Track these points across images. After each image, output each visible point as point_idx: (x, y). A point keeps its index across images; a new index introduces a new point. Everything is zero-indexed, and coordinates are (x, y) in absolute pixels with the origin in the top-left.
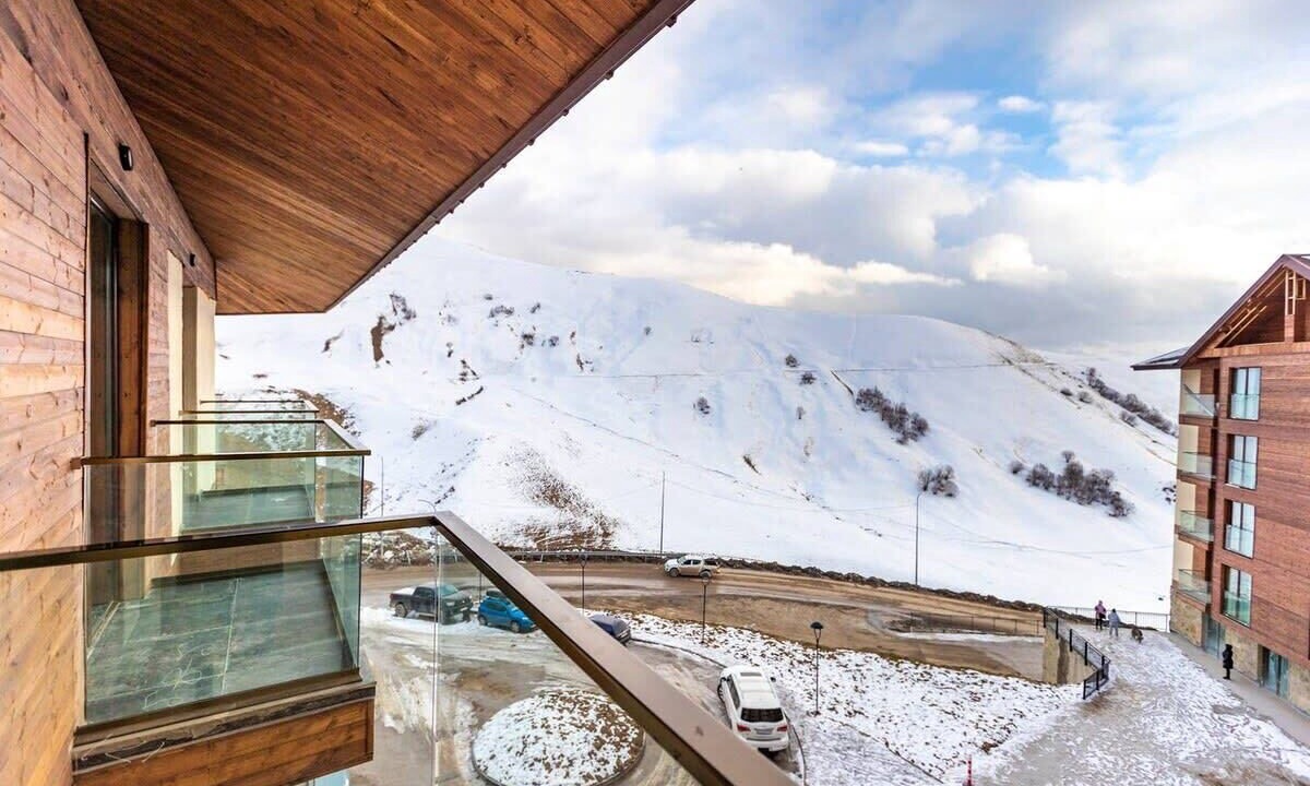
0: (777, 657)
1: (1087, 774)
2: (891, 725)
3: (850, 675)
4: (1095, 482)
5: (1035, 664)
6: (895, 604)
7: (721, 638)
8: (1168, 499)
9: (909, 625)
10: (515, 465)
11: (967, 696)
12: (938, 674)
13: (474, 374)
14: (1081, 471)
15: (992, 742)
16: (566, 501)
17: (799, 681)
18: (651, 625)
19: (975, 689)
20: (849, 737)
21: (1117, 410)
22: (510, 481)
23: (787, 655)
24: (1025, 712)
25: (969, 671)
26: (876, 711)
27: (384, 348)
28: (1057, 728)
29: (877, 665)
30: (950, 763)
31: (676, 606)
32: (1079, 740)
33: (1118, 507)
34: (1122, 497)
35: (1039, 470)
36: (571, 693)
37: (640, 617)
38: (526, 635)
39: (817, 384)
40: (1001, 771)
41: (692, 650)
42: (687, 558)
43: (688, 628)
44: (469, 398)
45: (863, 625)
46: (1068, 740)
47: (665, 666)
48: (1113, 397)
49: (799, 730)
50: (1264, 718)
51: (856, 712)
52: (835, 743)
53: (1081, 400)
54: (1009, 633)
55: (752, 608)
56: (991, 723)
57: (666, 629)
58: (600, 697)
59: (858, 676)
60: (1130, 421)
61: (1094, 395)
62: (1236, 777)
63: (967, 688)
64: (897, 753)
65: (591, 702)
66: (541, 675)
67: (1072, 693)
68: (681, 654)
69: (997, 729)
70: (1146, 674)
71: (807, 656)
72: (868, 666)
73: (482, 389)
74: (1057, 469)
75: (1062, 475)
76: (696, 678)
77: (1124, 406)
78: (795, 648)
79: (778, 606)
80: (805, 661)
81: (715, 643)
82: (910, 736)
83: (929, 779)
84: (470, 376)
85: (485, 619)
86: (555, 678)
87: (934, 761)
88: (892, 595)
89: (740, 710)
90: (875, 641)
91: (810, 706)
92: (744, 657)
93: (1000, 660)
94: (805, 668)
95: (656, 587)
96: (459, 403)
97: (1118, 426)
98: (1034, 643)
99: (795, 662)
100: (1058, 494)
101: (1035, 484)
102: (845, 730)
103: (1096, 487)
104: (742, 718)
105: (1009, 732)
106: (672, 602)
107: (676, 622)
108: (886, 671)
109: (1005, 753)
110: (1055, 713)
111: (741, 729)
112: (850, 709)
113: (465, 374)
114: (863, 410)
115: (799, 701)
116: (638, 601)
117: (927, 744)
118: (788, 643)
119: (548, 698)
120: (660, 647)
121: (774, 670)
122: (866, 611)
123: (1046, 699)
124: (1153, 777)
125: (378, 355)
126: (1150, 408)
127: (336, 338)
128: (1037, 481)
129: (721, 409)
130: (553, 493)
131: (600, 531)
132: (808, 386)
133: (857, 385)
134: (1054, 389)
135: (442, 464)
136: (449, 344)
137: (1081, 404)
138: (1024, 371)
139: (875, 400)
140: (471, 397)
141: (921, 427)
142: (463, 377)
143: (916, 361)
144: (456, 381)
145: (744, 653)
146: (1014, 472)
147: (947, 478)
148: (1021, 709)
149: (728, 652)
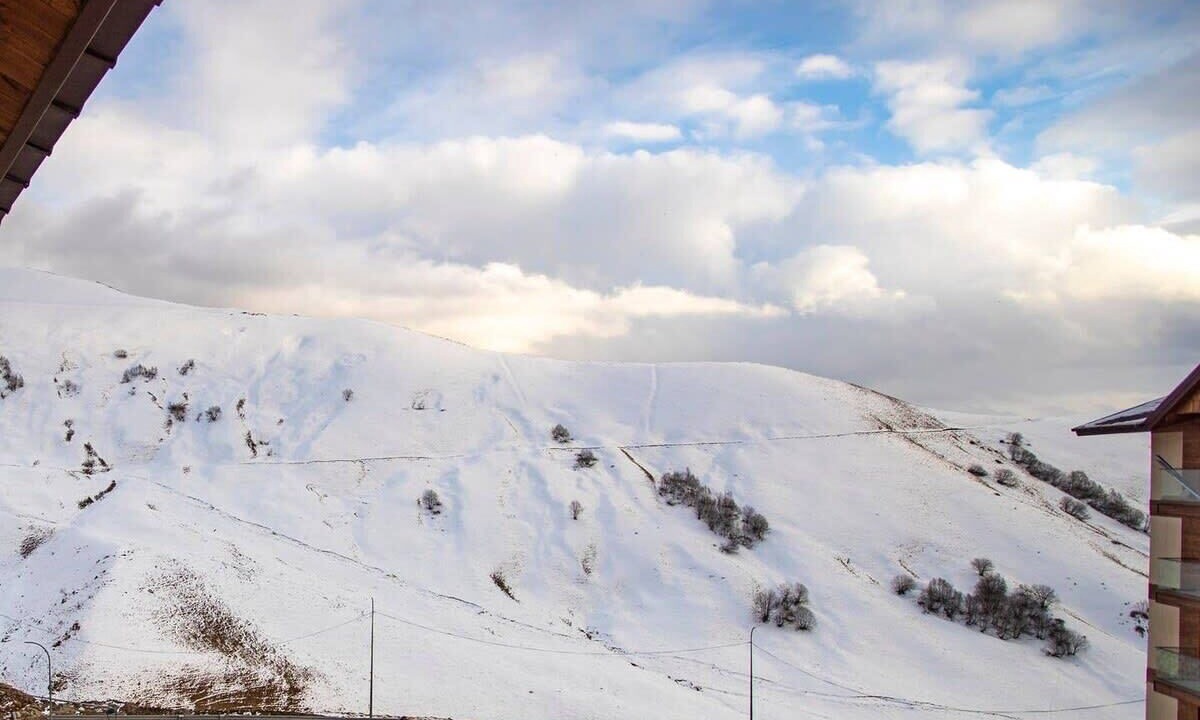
4: (1024, 605)
8: (1139, 629)
10: (162, 593)
13: (103, 463)
14: (1003, 589)
16: (235, 644)
21: (1056, 496)
22: (155, 614)
33: (1061, 642)
34: (1067, 626)
35: (937, 588)
39: (599, 466)
44: (97, 498)
48: (1048, 476)
53: (1000, 482)
60: (1077, 513)
61: (1020, 474)
73: (114, 485)
74: (965, 586)
75: (973, 594)
77: (1066, 489)
84: (98, 467)
96: (83, 505)
97: (1058, 520)
100: (969, 624)
101: (932, 610)
103: (1027, 612)
113: (90, 464)
114: (669, 503)
126: (1107, 490)
128: (936, 605)
129: (458, 506)
130: (217, 632)
131: (285, 686)
132: (585, 470)
133: (659, 467)
134: (958, 467)
135: (62, 591)
136: (68, 423)
137: (999, 487)
138: (912, 441)
139: (687, 489)
140: (100, 496)
141: (757, 528)
142: (88, 469)
143: (747, 430)
144: (77, 474)
146: (900, 592)
147: (797, 602)
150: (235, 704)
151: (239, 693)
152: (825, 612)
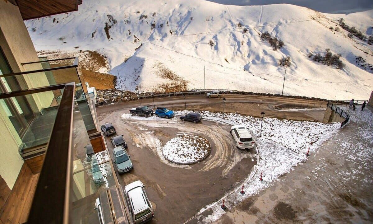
0: (246, 121)
1: (343, 149)
2: (282, 139)
3: (269, 125)
4: (335, 58)
5: (322, 116)
6: (276, 101)
7: (229, 116)
8: (357, 62)
9: (281, 107)
10: (155, 67)
11: (305, 129)
12: (296, 123)
13: (139, 40)
14: (331, 55)
15: (313, 142)
16: (172, 77)
17: (254, 128)
18: (207, 114)
19: (307, 126)
21: (347, 33)
22: (155, 72)
23: (249, 120)
24: (323, 132)
25: (305, 121)
26: (278, 135)
27: (110, 34)
28: (333, 137)
29: (277, 122)
30: (301, 148)
31: (212, 106)
32: (340, 140)
33: (340, 66)
34: (342, 62)
35: (317, 55)
36: (187, 135)
37: (203, 111)
38: (170, 119)
39: (248, 32)
40: (316, 150)
41: (220, 120)
42: (213, 92)
43: (218, 114)
45: (267, 108)
46: (336, 140)
47: (213, 126)
48: (346, 28)
49: (256, 142)
51: (272, 135)
52: (267, 145)
53: (336, 30)
54: (312, 107)
55: (234, 105)
56: (313, 136)
57: (212, 115)
58: (196, 136)
59: (271, 125)
60: (350, 37)
61: (341, 28)
63: (304, 126)
64: (285, 147)
65: (194, 138)
66: (177, 130)
67: (337, 125)
68: (218, 122)
69: (315, 138)
70: (360, 119)
71: (255, 120)
72: (274, 122)
73: (142, 44)
74: (323, 55)
75: (324, 57)
76: (223, 129)
77: (349, 31)
78: (251, 118)
79: (242, 104)
80: (255, 122)
81: (227, 118)
82: (289, 141)
83: (295, 153)
84: (137, 41)
85: (158, 115)
86: (182, 131)
87: (297, 148)
88: (275, 98)
89: (240, 139)
90: (271, 113)
91: (258, 135)
92: (236, 122)
93: (309, 116)
94: (255, 124)
95: (204, 101)
97: (346, 39)
98: (319, 110)
99: (252, 122)
100: (322, 63)
101: (315, 60)
102: (269, 141)
103: (335, 60)
104: (240, 141)
105: (318, 138)
106: (211, 105)
107: (214, 113)
108: (280, 123)
109: (318, 145)
110: (332, 132)
111: (240, 143)
112: (270, 135)
114: (263, 40)
115: (254, 133)
116: (200, 106)
117: (294, 143)
118: (249, 116)
119: (181, 137)
120: (211, 120)
121: (246, 125)
122: (268, 104)
123: (329, 128)
124: (362, 149)
125: (109, 37)
126: (358, 31)
127: (95, 32)
128: (316, 59)
129: (217, 44)
130: (168, 75)
131: (183, 85)
132: (245, 33)
133: (261, 32)
134: (327, 27)
135: (135, 69)
136: (129, 31)
137: (335, 32)
138: (318, 22)
139: (267, 36)
140: (139, 47)
141: (281, 44)
142: (135, 41)
143: (281, 21)
144: (133, 43)
145: (236, 120)
146: (309, 57)
147: (288, 60)
148: (321, 132)
149: (232, 120)
150: (174, 89)
151: (174, 87)
152: (294, 62)
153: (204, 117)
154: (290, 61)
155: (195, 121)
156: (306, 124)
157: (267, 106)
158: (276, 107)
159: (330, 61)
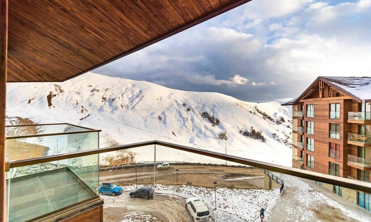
0: (200, 193)
1: (288, 215)
2: (236, 209)
3: (221, 195)
4: (258, 134)
5: (262, 183)
6: (222, 171)
7: (182, 189)
8: (273, 137)
9: (227, 177)
11: (253, 197)
12: (244, 192)
13: (86, 110)
14: (255, 131)
17: (208, 199)
18: (159, 187)
19: (254, 194)
20: (227, 215)
21: (262, 116)
23: (202, 192)
24: (268, 199)
25: (251, 189)
26: (231, 205)
27: (52, 102)
28: (277, 203)
29: (228, 191)
30: (255, 218)
31: (163, 179)
32: (283, 205)
33: (263, 140)
34: (264, 137)
35: (246, 131)
36: (138, 216)
37: (155, 185)
38: (117, 197)
39: (191, 111)
41: (174, 194)
42: (164, 164)
43: (171, 187)
44: (85, 118)
45: (216, 178)
46: (281, 206)
47: (167, 201)
48: (260, 113)
49: (212, 216)
50: (320, 192)
51: (226, 207)
52: (223, 218)
53: (254, 114)
54: (253, 176)
55: (185, 177)
56: (261, 204)
57: (165, 188)
58: (148, 216)
59: (223, 195)
60: (264, 118)
61: (257, 112)
62: (320, 209)
63: (252, 194)
64: (241, 218)
65: (146, 218)
66: (125, 210)
67: (277, 191)
68: (171, 196)
69: (264, 206)
70: (291, 184)
71: (208, 191)
72: (225, 192)
73: (89, 115)
74: (249, 131)
75: (251, 132)
76: (177, 203)
78: (204, 189)
79: (192, 176)
80: (208, 193)
81: (180, 191)
82: (242, 212)
84: (85, 111)
85: (102, 193)
86: (131, 211)
87: (251, 219)
88: (221, 168)
89: (196, 213)
90: (220, 183)
91: (213, 207)
92: (190, 194)
93: (252, 183)
94: (208, 195)
96: (81, 120)
97: (262, 120)
98: (259, 178)
99: (205, 193)
100: (250, 137)
101: (245, 135)
102: (225, 213)
103: (258, 135)
104: (197, 216)
105: (266, 206)
107: (167, 185)
108: (230, 193)
110: (275, 198)
111: (197, 219)
112: (224, 206)
113: (83, 110)
114: (203, 118)
115: (210, 206)
116: (151, 179)
117: (247, 213)
118: (201, 188)
119: (131, 219)
120: (164, 194)
121: (200, 197)
122: (216, 174)
123: (272, 195)
124: (303, 213)
125: (50, 104)
127: (33, 99)
129: (165, 119)
131: (130, 157)
132: (189, 111)
133: (202, 111)
134: (248, 111)
135: (76, 140)
136: (77, 101)
138: (241, 107)
139: (206, 115)
141: (218, 122)
142: (82, 111)
144: (79, 113)
145: (190, 193)
146: (240, 132)
147: (225, 135)
148: (267, 199)
149: (185, 193)
150: (119, 162)
151: (120, 159)
152: (229, 136)
153: (156, 191)
154: (227, 135)
155: (146, 197)
156: (253, 192)
157: (216, 176)
158: (223, 176)
159: (256, 136)
